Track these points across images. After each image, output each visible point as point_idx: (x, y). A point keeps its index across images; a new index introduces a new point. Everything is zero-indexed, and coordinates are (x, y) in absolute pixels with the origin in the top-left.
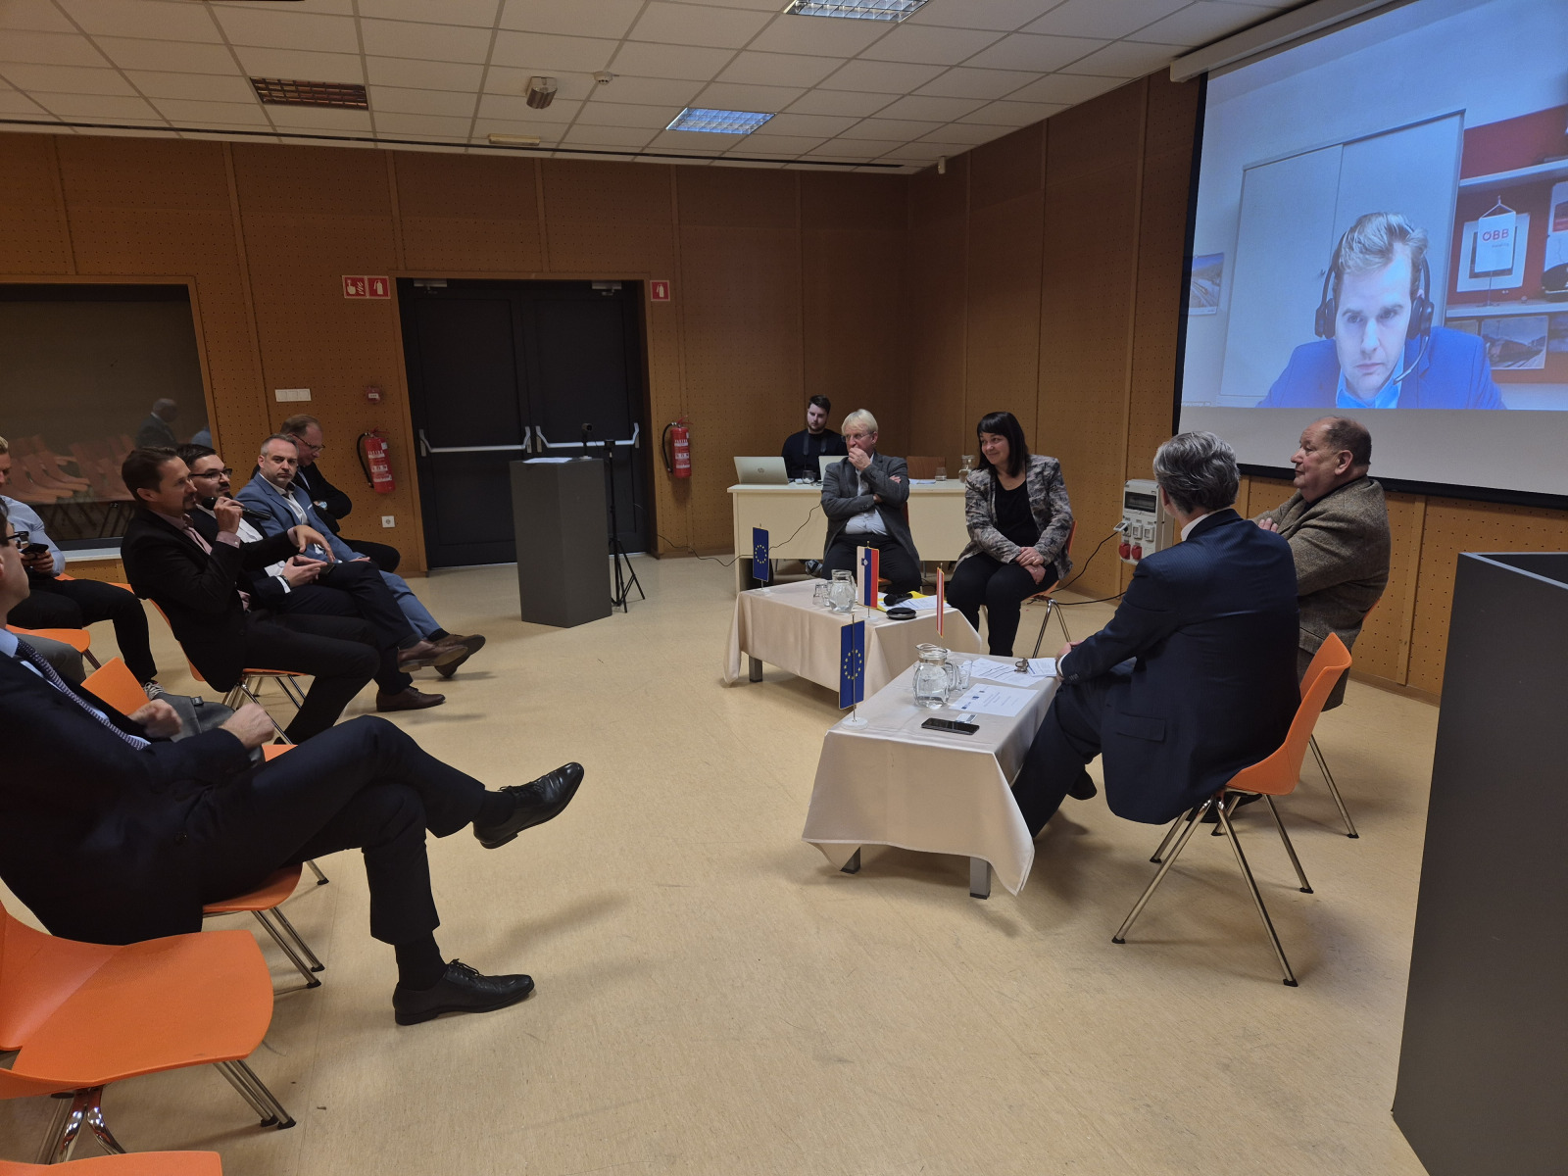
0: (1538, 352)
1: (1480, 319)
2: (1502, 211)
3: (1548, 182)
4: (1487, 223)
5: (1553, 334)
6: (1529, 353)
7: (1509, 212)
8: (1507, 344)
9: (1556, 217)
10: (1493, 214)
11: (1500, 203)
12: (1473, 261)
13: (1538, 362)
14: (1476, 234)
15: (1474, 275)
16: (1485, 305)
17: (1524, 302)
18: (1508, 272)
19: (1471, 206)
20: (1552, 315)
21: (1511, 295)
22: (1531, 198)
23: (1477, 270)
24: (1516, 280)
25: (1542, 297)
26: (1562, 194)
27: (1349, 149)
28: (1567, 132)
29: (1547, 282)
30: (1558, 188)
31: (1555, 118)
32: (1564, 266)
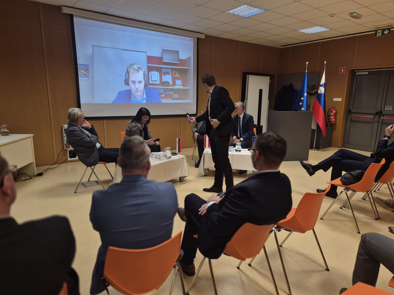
0: (163, 94)
3: (161, 68)
4: (153, 73)
5: (165, 91)
6: (162, 94)
7: (155, 71)
9: (163, 74)
10: (153, 71)
12: (152, 78)
13: (163, 95)
14: (151, 74)
15: (152, 81)
16: (154, 86)
17: (160, 86)
18: (157, 81)
19: (150, 69)
20: (164, 88)
21: (158, 85)
22: (159, 70)
23: (152, 80)
24: (158, 82)
25: (162, 85)
26: (163, 70)
27: (123, 51)
28: (163, 61)
29: (163, 83)
30: (162, 69)
31: (161, 58)
32: (165, 81)
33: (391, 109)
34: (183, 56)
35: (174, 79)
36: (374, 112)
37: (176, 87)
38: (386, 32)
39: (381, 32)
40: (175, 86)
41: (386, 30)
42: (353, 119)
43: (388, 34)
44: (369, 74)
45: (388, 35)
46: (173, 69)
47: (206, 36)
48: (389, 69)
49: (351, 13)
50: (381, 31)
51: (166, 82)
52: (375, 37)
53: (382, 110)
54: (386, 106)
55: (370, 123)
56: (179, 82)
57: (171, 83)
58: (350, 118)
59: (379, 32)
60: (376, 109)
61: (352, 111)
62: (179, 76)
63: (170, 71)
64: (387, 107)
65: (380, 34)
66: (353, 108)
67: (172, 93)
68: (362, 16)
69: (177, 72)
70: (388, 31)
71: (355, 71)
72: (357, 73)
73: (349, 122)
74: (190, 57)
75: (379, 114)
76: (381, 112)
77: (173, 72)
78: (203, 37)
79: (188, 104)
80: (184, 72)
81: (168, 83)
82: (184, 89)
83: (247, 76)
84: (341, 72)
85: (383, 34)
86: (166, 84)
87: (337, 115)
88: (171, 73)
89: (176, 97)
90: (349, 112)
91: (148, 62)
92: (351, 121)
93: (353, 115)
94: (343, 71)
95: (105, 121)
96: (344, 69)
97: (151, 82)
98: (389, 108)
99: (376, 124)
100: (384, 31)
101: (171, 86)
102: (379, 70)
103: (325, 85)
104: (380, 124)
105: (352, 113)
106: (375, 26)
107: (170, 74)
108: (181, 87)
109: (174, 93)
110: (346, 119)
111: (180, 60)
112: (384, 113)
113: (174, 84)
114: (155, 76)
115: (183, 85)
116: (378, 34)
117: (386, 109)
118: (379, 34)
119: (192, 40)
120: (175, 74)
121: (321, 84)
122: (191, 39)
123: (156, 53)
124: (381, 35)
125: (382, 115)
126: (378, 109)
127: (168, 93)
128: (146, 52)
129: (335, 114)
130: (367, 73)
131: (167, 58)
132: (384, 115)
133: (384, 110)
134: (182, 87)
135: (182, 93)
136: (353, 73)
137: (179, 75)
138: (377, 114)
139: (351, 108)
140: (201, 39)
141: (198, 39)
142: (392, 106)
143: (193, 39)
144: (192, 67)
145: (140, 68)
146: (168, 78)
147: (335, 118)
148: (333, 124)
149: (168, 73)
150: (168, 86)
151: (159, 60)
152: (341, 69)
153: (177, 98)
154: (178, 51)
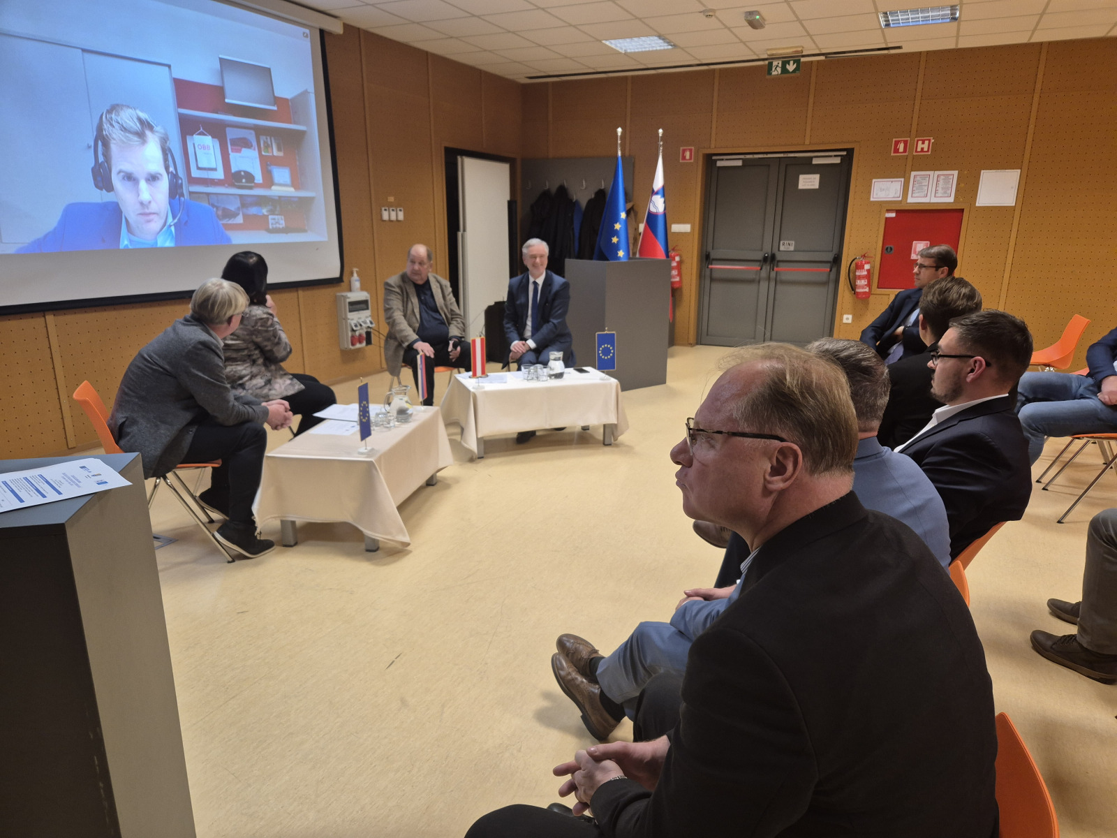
0: (238, 214)
1: (208, 194)
2: (205, 135)
3: (223, 125)
4: (198, 139)
5: (243, 206)
6: (234, 215)
7: (206, 135)
8: (224, 210)
9: (231, 145)
10: (200, 134)
11: (202, 129)
12: (196, 160)
13: (239, 220)
14: (194, 144)
15: (199, 168)
16: (208, 187)
17: (227, 187)
18: (215, 169)
19: (188, 127)
20: (241, 196)
21: (219, 183)
22: (217, 130)
23: (200, 166)
24: (220, 175)
25: (233, 185)
26: (231, 134)
27: (87, 56)
28: (227, 100)
29: (235, 178)
30: (228, 130)
31: (219, 91)
32: (240, 172)
33: (792, 248)
34: (284, 89)
35: (266, 163)
36: (759, 256)
37: (276, 191)
38: (791, 67)
39: (780, 65)
40: (273, 188)
41: (791, 62)
42: (715, 275)
43: (794, 71)
44: (744, 165)
45: (793, 75)
46: (259, 131)
47: (347, 27)
48: (786, 155)
49: (751, 13)
50: (780, 62)
51: (243, 173)
52: (768, 77)
53: (775, 251)
54: (781, 242)
55: (751, 281)
56: (281, 175)
57: (259, 178)
58: (708, 272)
59: (777, 66)
60: (762, 250)
61: (713, 256)
62: (281, 154)
63: (251, 136)
64: (783, 244)
65: (779, 70)
66: (713, 249)
67: (265, 211)
68: (766, 23)
69: (273, 141)
70: (795, 65)
71: (714, 158)
72: (719, 164)
73: (708, 281)
74: (305, 93)
75: (770, 260)
76: (773, 257)
77: (263, 139)
78: (336, 28)
79: (315, 246)
80: (291, 141)
81: (249, 177)
82: (300, 198)
83: (459, 158)
84: (684, 158)
85: (784, 70)
86: (244, 181)
87: (684, 267)
88: (255, 144)
89: (277, 223)
90: (706, 258)
91: (181, 102)
92: (712, 280)
93: (715, 266)
94: (688, 157)
95: (50, 318)
96: (691, 151)
97: (195, 173)
98: (787, 246)
99: (764, 285)
100: (787, 65)
101: (258, 186)
102: (765, 156)
103: (664, 192)
104: (772, 284)
105: (713, 260)
106: (768, 50)
107: (252, 146)
108: (290, 191)
109: (272, 212)
110: (701, 276)
111: (277, 100)
112: (779, 257)
113: (269, 181)
114: (206, 151)
115: (296, 183)
116: (774, 69)
117: (782, 248)
118: (776, 71)
119: (307, 36)
120: (267, 146)
121: (656, 189)
122: (304, 33)
123: (201, 72)
124: (780, 72)
125: (776, 262)
126: (767, 250)
127: (253, 210)
128: (169, 66)
129: (680, 263)
130: (739, 163)
131: (239, 92)
132: (779, 261)
133: (779, 250)
134: (292, 189)
135: (295, 210)
136: (709, 160)
137: (279, 149)
138: (765, 259)
139: (710, 249)
140: (330, 34)
141: (322, 32)
142: (793, 242)
143: (307, 31)
144: (313, 125)
145: (148, 123)
146: (246, 161)
147: (680, 274)
148: (677, 289)
149: (245, 143)
150: (251, 188)
151: (213, 96)
152: (684, 151)
153: (281, 226)
154: (269, 70)
